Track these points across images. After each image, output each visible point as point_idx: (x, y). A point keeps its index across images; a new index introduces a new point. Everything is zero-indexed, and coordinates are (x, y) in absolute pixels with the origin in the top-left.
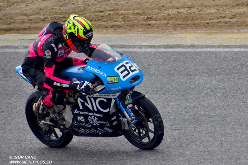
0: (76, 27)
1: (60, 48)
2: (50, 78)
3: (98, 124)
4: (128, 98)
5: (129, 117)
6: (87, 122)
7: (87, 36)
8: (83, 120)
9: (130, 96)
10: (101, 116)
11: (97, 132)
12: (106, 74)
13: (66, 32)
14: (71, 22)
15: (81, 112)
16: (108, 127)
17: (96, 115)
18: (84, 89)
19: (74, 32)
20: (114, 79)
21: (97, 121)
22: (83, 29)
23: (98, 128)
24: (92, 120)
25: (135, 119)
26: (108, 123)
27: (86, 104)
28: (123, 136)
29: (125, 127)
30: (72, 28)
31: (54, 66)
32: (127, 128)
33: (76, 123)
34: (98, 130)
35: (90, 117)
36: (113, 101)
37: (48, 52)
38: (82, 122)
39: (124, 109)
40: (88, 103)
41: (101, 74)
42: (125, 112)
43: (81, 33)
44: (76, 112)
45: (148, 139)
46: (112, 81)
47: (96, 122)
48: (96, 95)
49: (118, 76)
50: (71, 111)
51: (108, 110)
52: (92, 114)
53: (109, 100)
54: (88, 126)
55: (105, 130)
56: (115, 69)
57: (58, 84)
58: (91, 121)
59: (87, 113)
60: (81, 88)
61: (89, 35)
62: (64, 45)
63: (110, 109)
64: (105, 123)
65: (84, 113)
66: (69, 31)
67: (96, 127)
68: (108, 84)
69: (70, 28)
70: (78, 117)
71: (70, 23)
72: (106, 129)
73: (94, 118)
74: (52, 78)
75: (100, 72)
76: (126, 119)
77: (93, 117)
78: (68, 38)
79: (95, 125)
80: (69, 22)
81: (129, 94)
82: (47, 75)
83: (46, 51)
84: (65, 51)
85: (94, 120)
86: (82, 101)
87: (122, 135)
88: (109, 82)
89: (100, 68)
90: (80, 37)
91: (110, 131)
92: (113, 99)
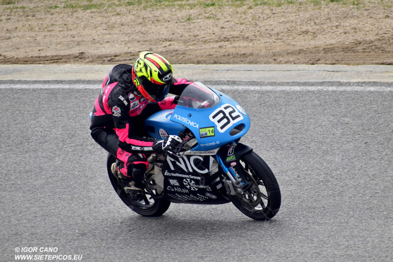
0: (149, 69)
1: (131, 99)
2: (125, 142)
3: (197, 189)
4: (230, 154)
5: (233, 178)
6: (182, 186)
7: (164, 79)
8: (178, 184)
9: (232, 151)
10: (199, 178)
11: (198, 199)
12: (198, 125)
13: (136, 76)
14: (141, 62)
15: (173, 174)
16: (210, 192)
17: (192, 177)
18: (170, 145)
19: (146, 76)
20: (209, 131)
21: (194, 185)
22: (158, 70)
23: (198, 194)
24: (188, 183)
25: (242, 182)
26: (210, 188)
27: (177, 163)
28: (231, 203)
29: (230, 191)
30: (143, 70)
31: (127, 125)
32: (233, 193)
33: (169, 188)
34: (197, 196)
35: (185, 180)
36: (212, 159)
37: (116, 108)
38: (176, 186)
39: (227, 169)
40: (180, 163)
41: (192, 124)
42: (229, 173)
43: (155, 77)
44: (166, 173)
45: (261, 207)
46: (206, 134)
47: (194, 187)
48: (188, 152)
49: (214, 126)
50: (161, 172)
51: (206, 171)
52: (187, 176)
53: (207, 158)
54: (184, 191)
55: (207, 197)
56: (211, 117)
57: (138, 148)
58: (187, 185)
59: (180, 175)
60: (166, 145)
61: (167, 78)
62: (136, 93)
63: (209, 169)
64: (205, 187)
65: (177, 175)
66: (139, 74)
67: (194, 193)
68: (201, 138)
69: (141, 70)
70: (171, 181)
71: (140, 64)
72: (208, 194)
73: (191, 181)
74: (129, 141)
75: (190, 122)
76: (231, 182)
77: (189, 180)
78: (139, 84)
79: (193, 190)
80: (138, 62)
81: (231, 149)
82: (121, 138)
83: (114, 108)
84: (140, 101)
85: (191, 184)
86: (173, 160)
87: (229, 202)
88: (202, 135)
89: (190, 116)
90: (154, 81)
91: (214, 197)
92: (211, 157)
